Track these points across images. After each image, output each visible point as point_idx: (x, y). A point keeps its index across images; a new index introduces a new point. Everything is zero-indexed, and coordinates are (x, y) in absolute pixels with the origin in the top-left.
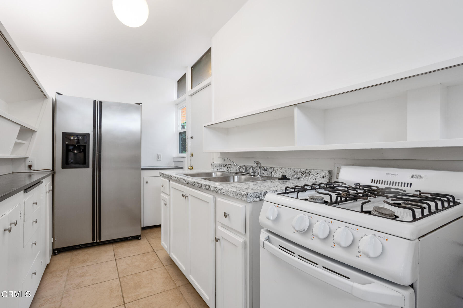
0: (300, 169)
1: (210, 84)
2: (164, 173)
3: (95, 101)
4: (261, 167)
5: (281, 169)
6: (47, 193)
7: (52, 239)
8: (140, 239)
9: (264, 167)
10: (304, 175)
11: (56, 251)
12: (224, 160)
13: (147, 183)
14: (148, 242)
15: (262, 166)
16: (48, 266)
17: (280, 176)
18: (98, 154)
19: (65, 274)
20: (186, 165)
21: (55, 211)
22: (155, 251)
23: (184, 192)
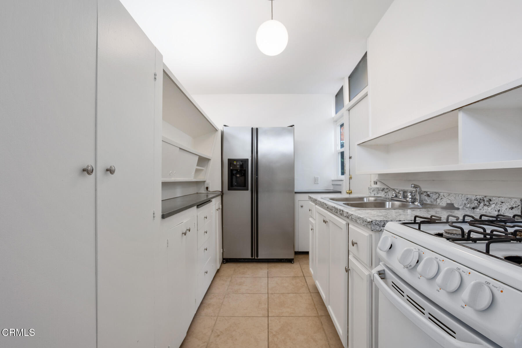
0: (476, 196)
1: (366, 95)
2: (312, 197)
3: (252, 129)
4: (421, 193)
5: (448, 194)
6: (216, 211)
7: (222, 249)
8: (293, 262)
9: (426, 192)
10: (482, 204)
11: (226, 261)
12: (375, 183)
13: (302, 207)
14: (300, 267)
15: (423, 190)
16: (218, 271)
17: (444, 205)
18: (255, 178)
19: (229, 279)
20: (345, 188)
21: (223, 226)
22: (304, 277)
23: (325, 217)
